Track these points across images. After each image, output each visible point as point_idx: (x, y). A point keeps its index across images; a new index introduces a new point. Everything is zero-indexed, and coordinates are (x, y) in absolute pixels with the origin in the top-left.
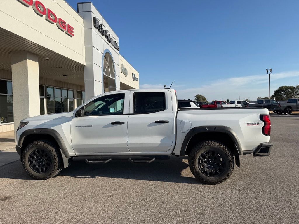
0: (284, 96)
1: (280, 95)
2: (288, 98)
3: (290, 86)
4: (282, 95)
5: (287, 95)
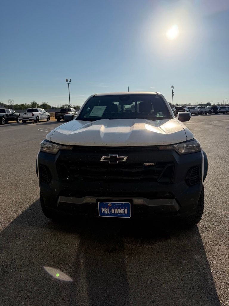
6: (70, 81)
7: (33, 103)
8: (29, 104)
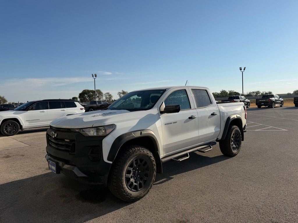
0: (87, 98)
1: (84, 98)
2: (90, 100)
3: (91, 90)
4: (86, 97)
5: (89, 98)
6: (244, 69)
7: (223, 91)
8: (219, 93)
